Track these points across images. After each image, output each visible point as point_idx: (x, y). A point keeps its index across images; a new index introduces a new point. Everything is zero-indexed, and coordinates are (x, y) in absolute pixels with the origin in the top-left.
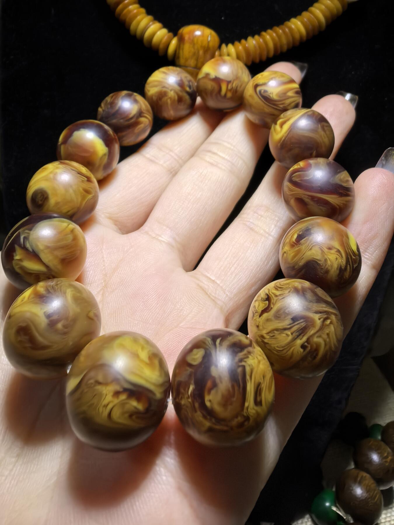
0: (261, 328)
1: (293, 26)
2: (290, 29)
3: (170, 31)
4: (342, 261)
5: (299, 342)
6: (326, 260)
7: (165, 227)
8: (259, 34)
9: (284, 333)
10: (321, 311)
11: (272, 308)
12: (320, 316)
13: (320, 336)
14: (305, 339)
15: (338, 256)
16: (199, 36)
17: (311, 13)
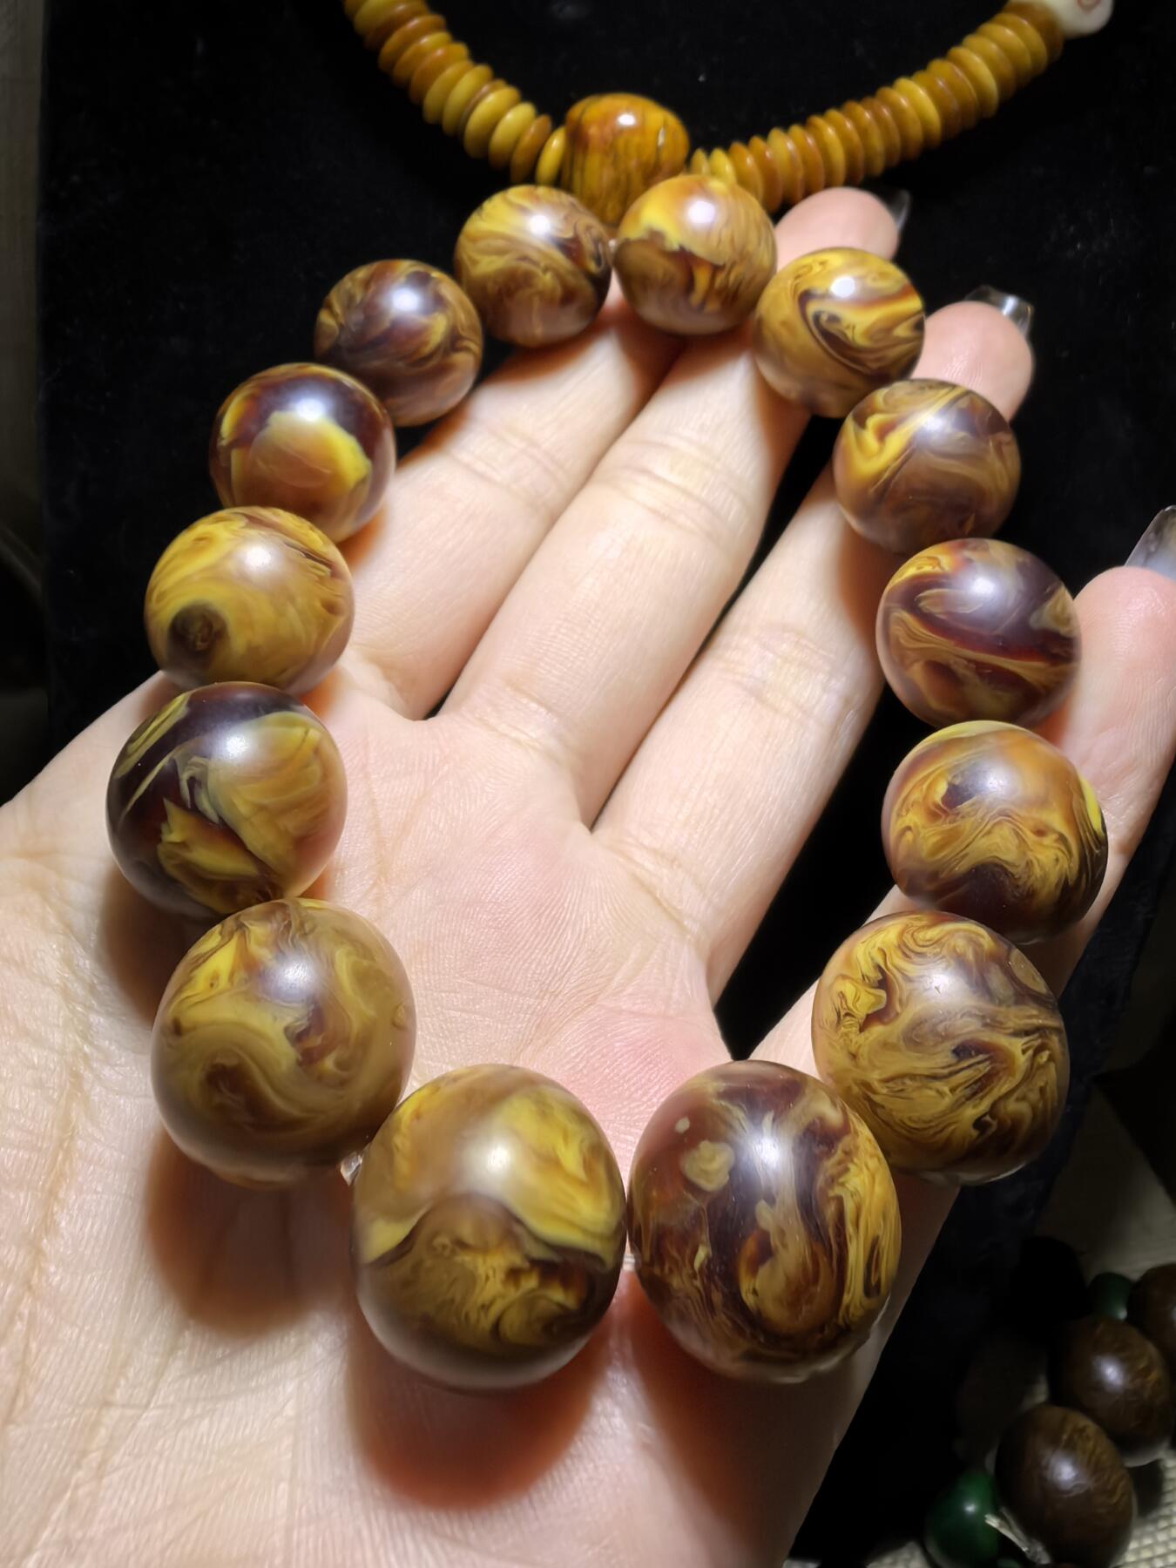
0: (863, 1062)
1: (904, 102)
2: (897, 112)
3: (541, 109)
4: (1069, 867)
5: (971, 1112)
6: (1029, 864)
7: (534, 706)
8: (803, 120)
9: (930, 1088)
10: (1028, 1028)
11: (897, 1015)
12: (1025, 1044)
13: (1023, 1098)
14: (984, 1106)
15: (1060, 854)
16: (631, 131)
17: (959, 63)
